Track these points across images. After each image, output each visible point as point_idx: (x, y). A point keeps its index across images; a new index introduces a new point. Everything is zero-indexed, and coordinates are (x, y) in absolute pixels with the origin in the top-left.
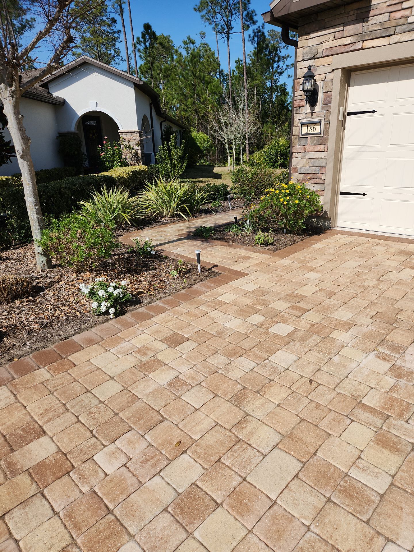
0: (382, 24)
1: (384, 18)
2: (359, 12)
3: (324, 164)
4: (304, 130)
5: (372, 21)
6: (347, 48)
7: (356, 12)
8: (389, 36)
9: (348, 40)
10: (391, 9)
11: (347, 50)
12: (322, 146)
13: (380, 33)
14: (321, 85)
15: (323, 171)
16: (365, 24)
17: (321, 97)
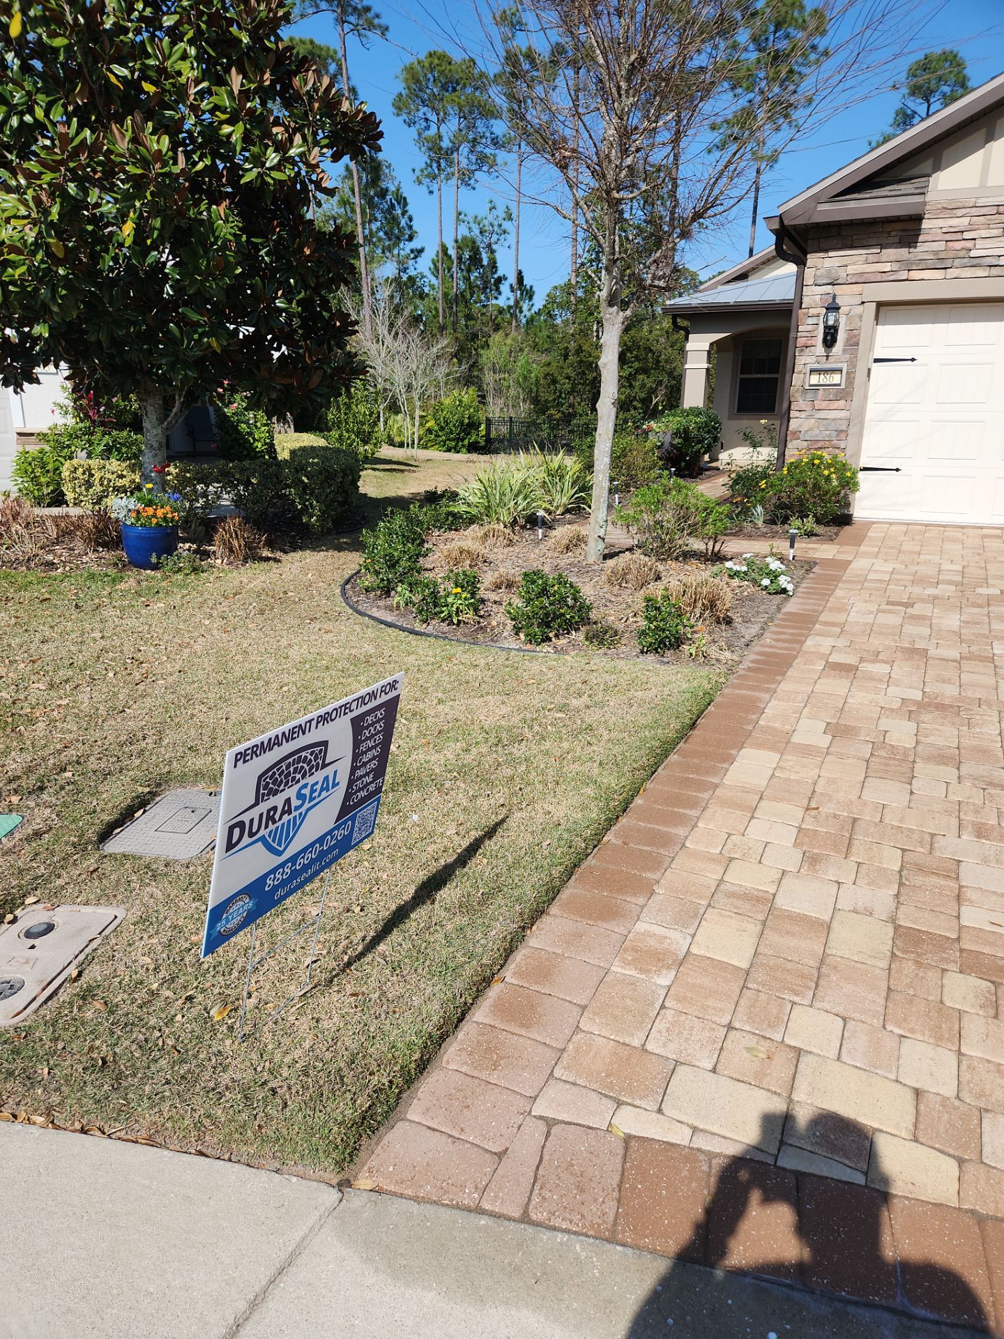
0: (936, 252)
1: (940, 246)
2: (904, 234)
3: (844, 428)
4: (815, 379)
5: (921, 248)
6: (885, 277)
7: (900, 233)
8: (945, 268)
9: (887, 267)
10: (948, 237)
11: (885, 279)
12: (842, 402)
13: (934, 264)
14: (843, 320)
15: (843, 436)
16: (911, 250)
17: (841, 336)
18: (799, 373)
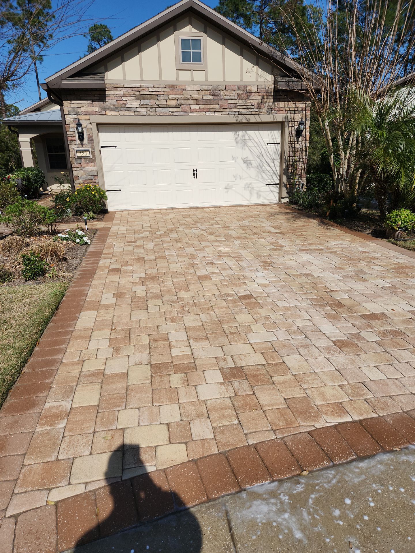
0: (114, 105)
1: (114, 102)
2: (100, 96)
3: (96, 174)
4: (79, 154)
5: (108, 102)
6: (97, 113)
7: (98, 96)
8: (119, 111)
9: (97, 109)
10: (117, 99)
11: (97, 114)
12: (92, 164)
13: (114, 109)
14: (84, 130)
15: (96, 178)
16: (104, 103)
17: (86, 137)
18: (72, 152)
